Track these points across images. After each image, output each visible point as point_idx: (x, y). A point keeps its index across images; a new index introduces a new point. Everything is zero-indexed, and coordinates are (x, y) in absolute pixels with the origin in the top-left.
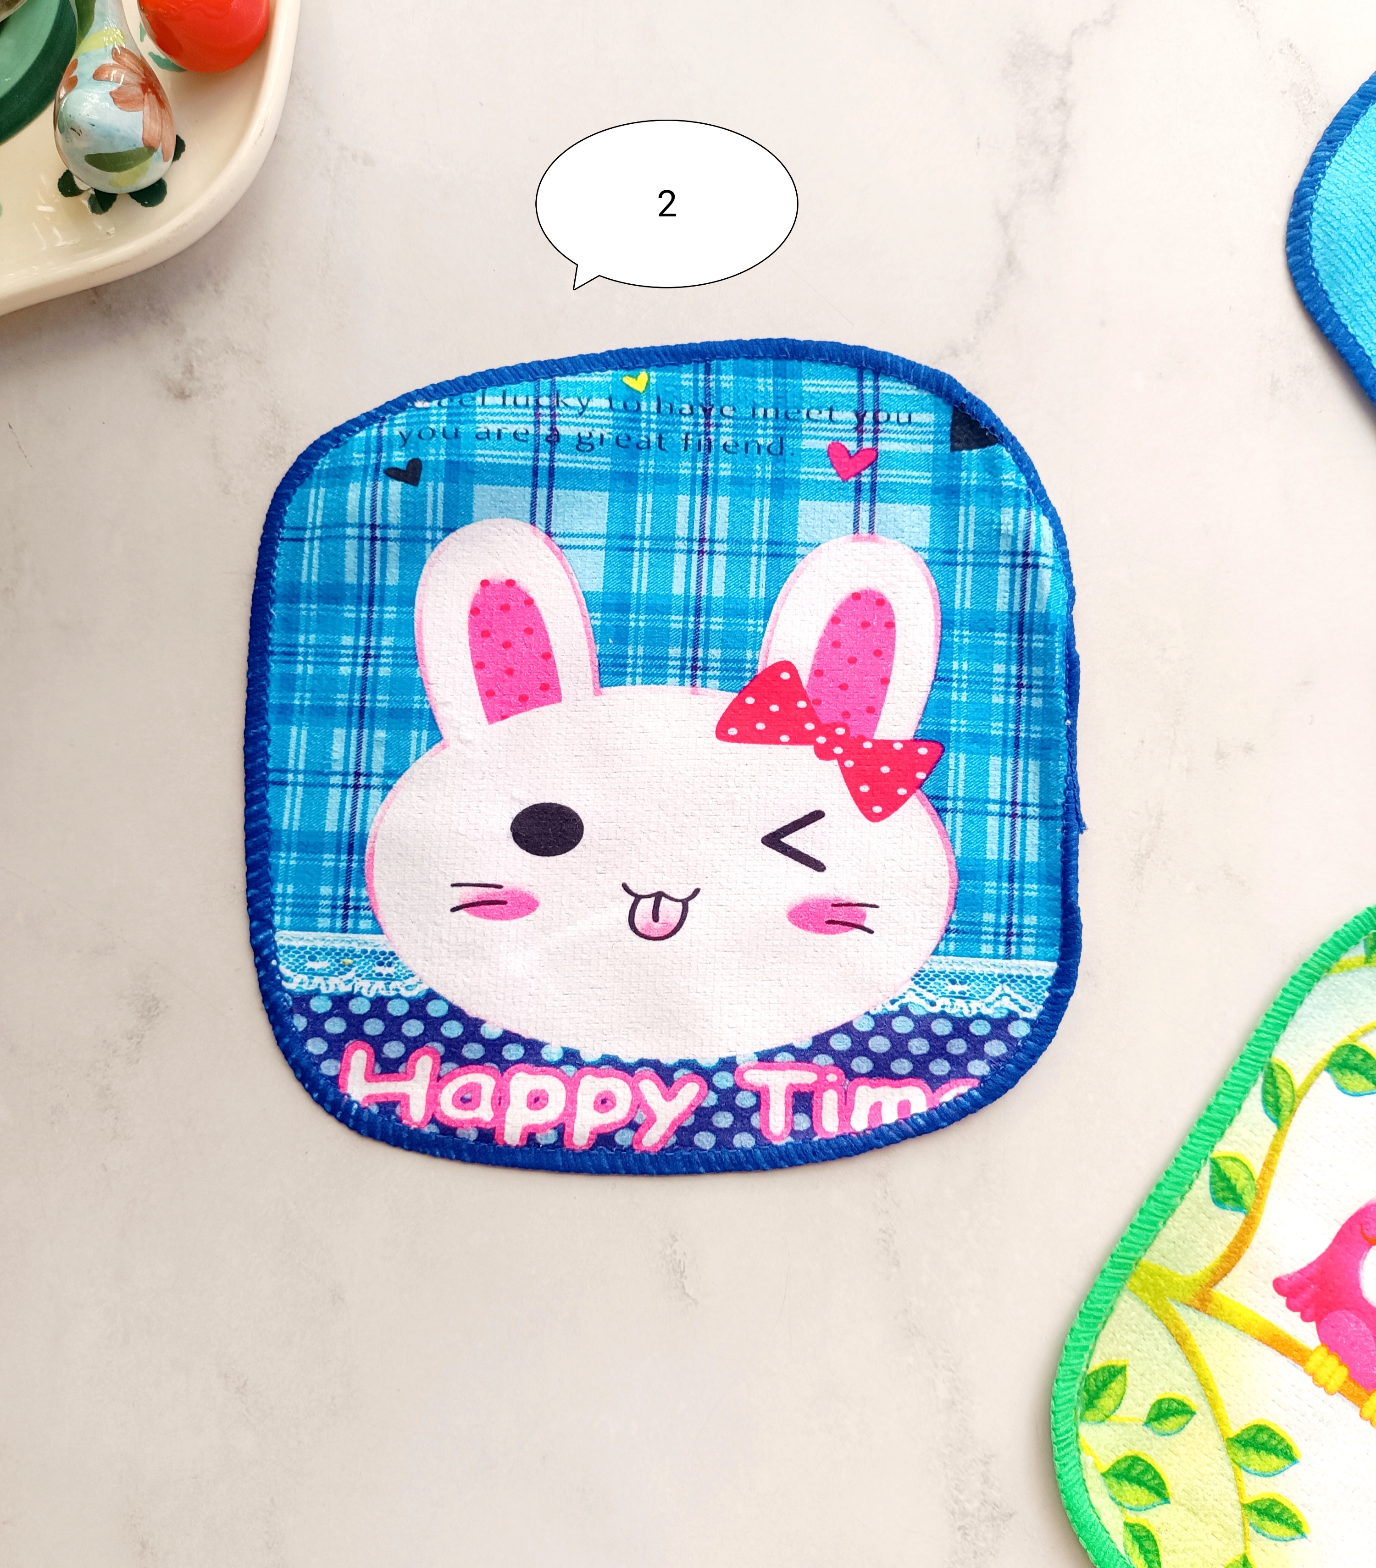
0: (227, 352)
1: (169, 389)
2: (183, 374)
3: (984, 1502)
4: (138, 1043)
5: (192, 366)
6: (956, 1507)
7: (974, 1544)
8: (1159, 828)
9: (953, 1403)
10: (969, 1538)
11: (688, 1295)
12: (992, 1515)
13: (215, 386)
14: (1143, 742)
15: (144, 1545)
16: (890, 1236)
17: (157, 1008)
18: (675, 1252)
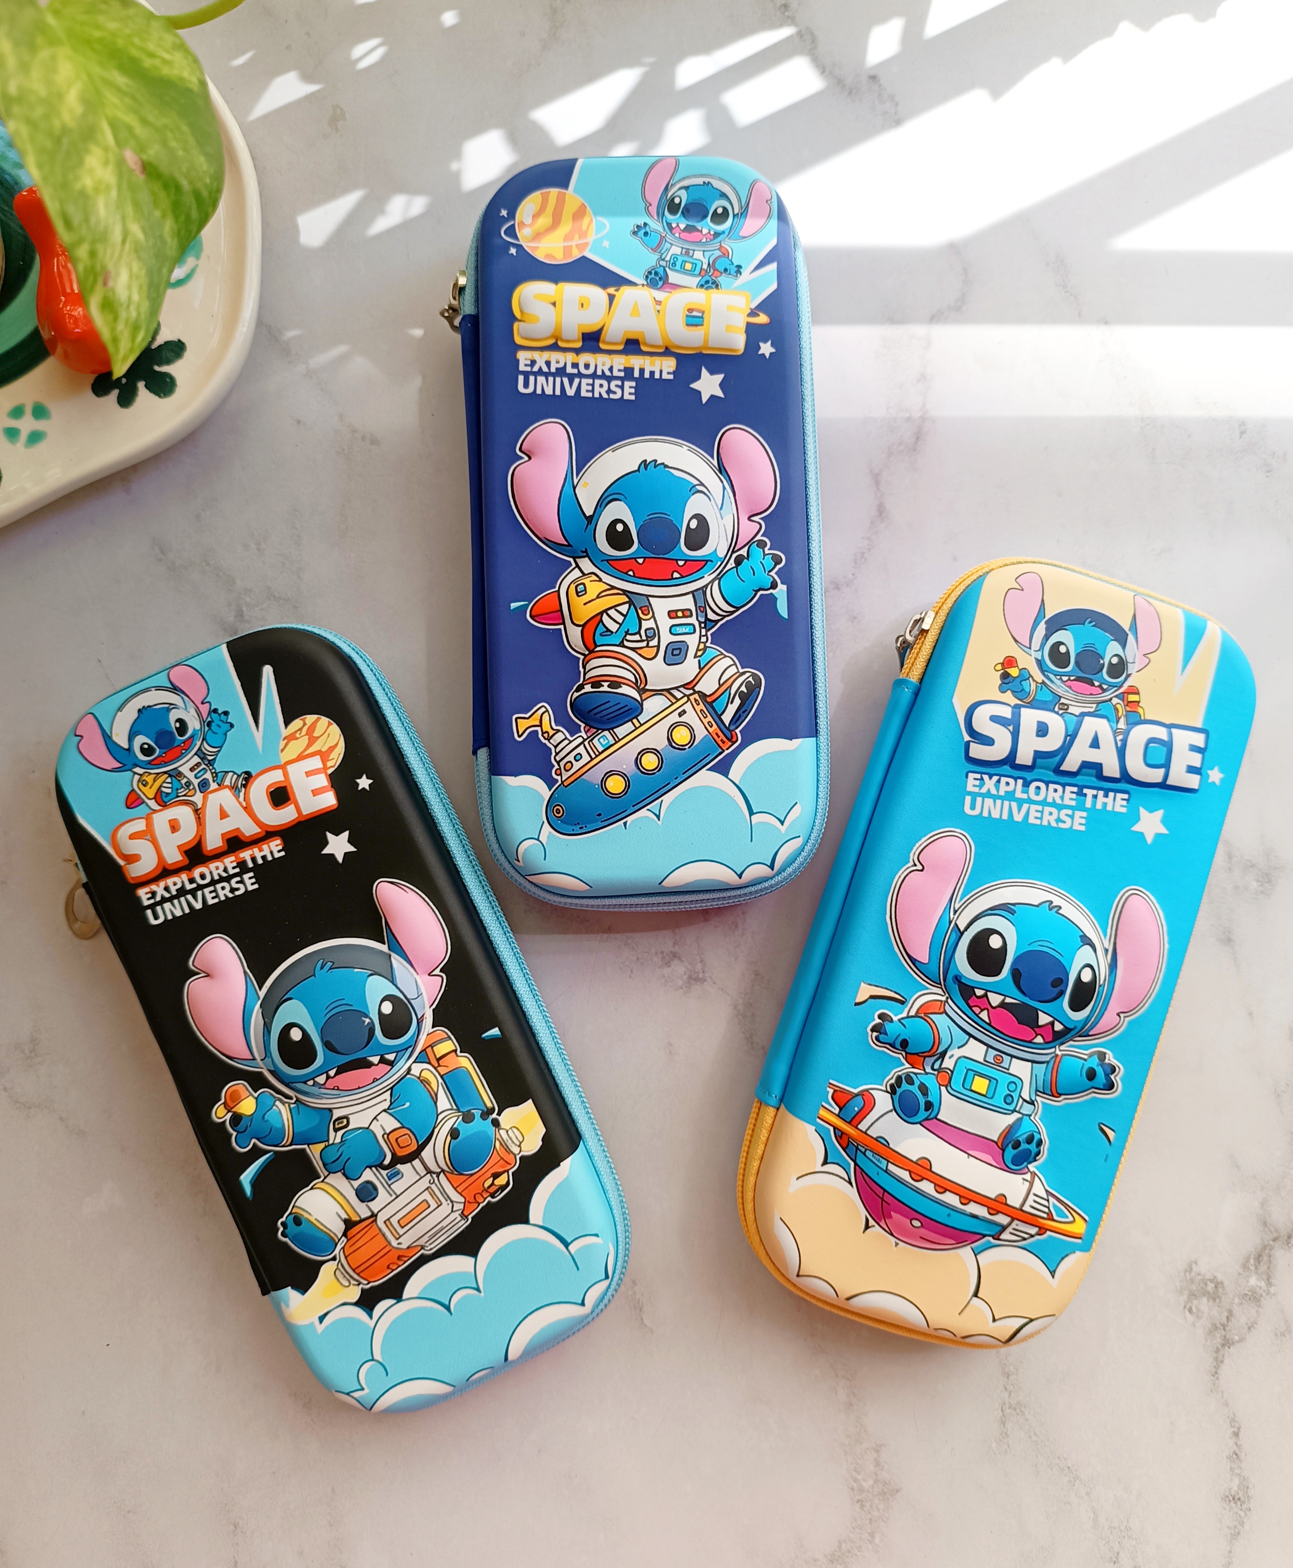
0: (270, 599)
2: (235, 617)
3: (876, 1481)
6: (855, 1485)
7: (869, 1513)
9: (851, 1405)
10: (865, 1509)
11: (646, 1325)
12: (883, 1490)
15: (236, 1526)
18: (635, 1293)
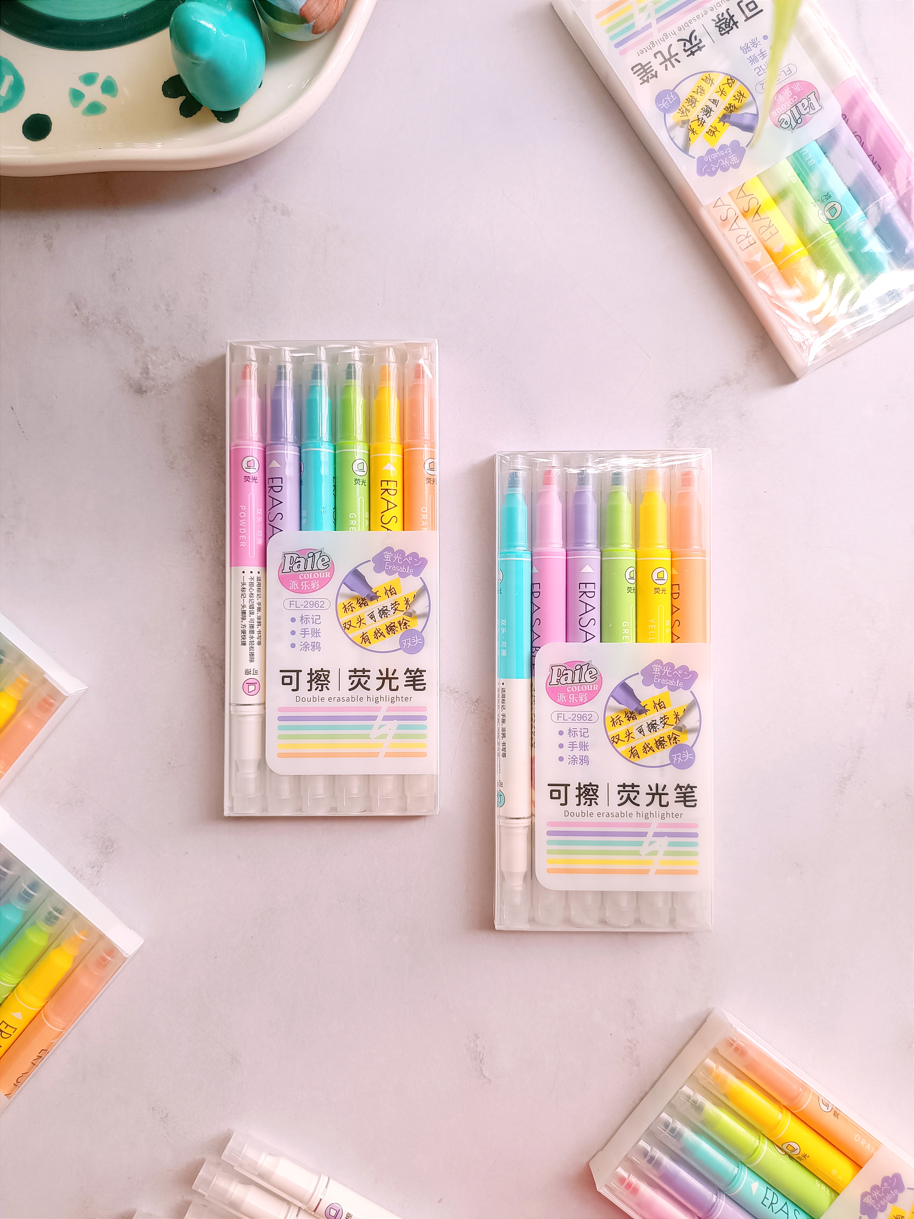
0: (174, 359)
1: (131, 386)
2: (141, 374)
4: (98, 871)
5: (148, 368)
8: (859, 758)
11: (485, 1076)
13: (165, 385)
14: (852, 692)
16: (635, 1045)
17: (112, 847)
18: (477, 1046)
